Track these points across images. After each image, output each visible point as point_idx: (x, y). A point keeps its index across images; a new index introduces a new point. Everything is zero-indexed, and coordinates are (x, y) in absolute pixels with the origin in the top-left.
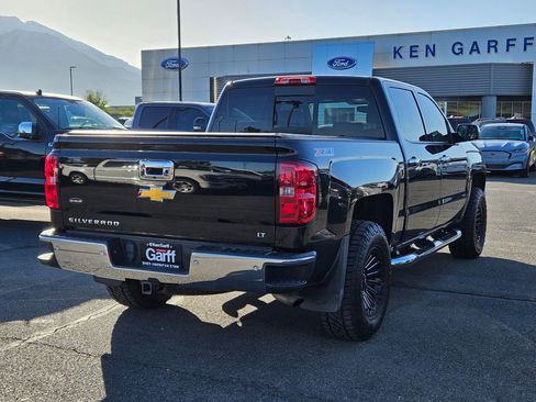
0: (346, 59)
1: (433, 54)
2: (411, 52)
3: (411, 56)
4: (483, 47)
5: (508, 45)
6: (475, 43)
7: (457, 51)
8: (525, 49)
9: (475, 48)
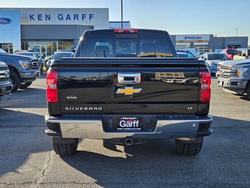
0: (6, 19)
1: (49, 19)
2: (39, 17)
3: (39, 19)
4: (72, 17)
5: (83, 17)
6: (68, 15)
7: (60, 18)
8: (90, 19)
9: (68, 18)
